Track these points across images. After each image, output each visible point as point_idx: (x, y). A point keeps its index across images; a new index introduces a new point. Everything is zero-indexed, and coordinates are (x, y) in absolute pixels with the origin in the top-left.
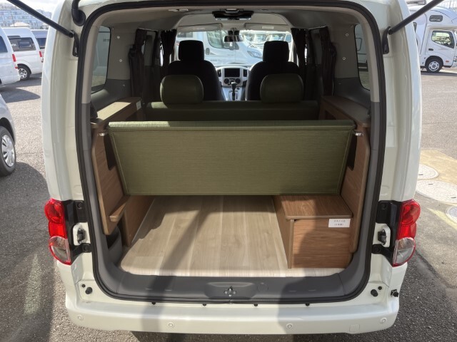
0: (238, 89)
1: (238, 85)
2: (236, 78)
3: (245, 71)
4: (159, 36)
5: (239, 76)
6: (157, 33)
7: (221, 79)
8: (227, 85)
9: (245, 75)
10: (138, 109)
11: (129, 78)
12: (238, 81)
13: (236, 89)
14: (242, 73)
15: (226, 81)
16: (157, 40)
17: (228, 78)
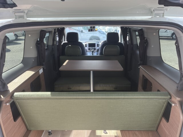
0: (95, 53)
1: (95, 51)
2: (94, 48)
3: (98, 45)
4: (56, 30)
5: (95, 46)
6: (55, 30)
7: (87, 48)
8: (89, 51)
9: (98, 46)
10: (40, 74)
11: (36, 56)
12: (95, 49)
13: (94, 53)
14: (96, 45)
15: (89, 49)
16: (55, 33)
17: (90, 48)
